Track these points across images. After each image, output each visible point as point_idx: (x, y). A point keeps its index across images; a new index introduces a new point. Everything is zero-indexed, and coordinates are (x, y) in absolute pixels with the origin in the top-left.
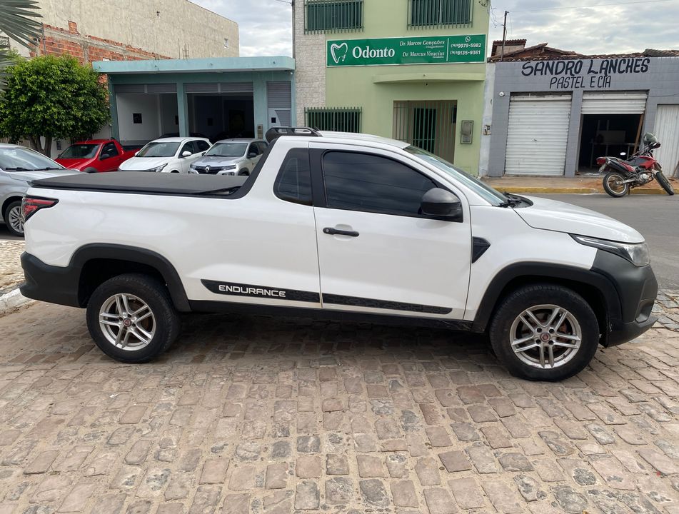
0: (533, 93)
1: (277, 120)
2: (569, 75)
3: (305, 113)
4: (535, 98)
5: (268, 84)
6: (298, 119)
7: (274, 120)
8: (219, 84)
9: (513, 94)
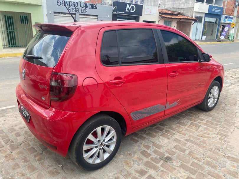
0: (62, 13)
2: (74, 7)
4: (62, 15)
9: (55, 13)
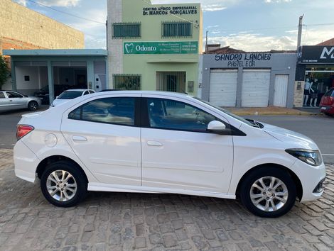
1: (99, 80)
2: (236, 60)
3: (113, 76)
5: (94, 62)
6: (110, 79)
8: (69, 62)
9: (211, 69)
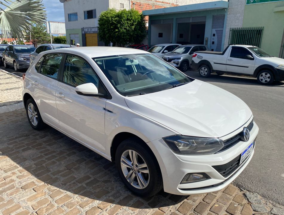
1: (216, 35)
3: (230, 31)
5: (213, 16)
6: (226, 34)
7: (214, 35)
8: (191, 18)
